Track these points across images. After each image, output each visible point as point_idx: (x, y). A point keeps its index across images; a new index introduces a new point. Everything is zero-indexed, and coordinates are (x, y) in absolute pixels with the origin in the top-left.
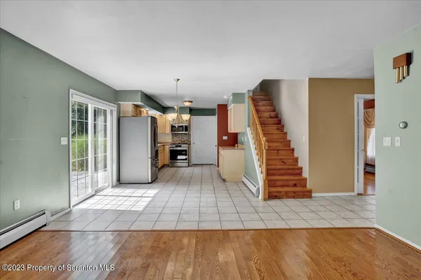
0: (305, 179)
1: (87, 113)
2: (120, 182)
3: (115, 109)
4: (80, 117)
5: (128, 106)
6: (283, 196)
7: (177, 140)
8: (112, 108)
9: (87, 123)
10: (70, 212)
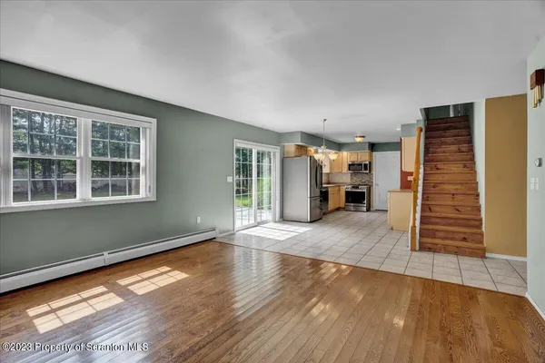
0: (482, 234)
1: (251, 155)
2: (284, 219)
3: (278, 151)
4: (245, 160)
5: (291, 147)
6: (440, 249)
7: (357, 180)
8: (274, 150)
9: (251, 165)
10: (234, 234)
